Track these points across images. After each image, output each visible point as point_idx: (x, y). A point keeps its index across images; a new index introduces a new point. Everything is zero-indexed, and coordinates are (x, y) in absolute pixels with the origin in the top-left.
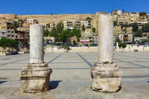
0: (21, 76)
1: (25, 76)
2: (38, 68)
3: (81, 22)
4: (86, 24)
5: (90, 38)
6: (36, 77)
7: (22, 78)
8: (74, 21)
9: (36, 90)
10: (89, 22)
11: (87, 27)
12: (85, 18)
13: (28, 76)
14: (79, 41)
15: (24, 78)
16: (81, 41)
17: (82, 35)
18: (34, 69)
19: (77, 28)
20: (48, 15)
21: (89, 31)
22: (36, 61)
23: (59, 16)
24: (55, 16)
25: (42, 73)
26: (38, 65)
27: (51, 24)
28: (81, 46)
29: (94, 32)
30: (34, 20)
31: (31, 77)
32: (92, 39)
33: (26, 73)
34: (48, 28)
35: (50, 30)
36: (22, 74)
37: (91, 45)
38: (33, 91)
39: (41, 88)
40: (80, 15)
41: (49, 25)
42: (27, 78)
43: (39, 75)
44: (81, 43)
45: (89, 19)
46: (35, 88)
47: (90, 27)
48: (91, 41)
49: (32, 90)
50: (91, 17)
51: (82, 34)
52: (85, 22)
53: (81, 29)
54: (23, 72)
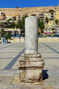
0: (19, 66)
1: (23, 66)
2: (35, 59)
3: (45, 14)
4: (49, 16)
5: (53, 29)
6: (33, 67)
7: (20, 68)
8: (37, 14)
9: (33, 80)
10: (52, 14)
11: (50, 19)
12: (48, 11)
13: (26, 66)
14: (42, 32)
15: (23, 68)
16: (44, 32)
17: (46, 27)
18: (31, 59)
19: (41, 21)
20: (14, 9)
21: (52, 23)
22: (32, 52)
23: (24, 9)
24: (20, 9)
25: (39, 64)
26: (34, 56)
27: (17, 17)
28: (44, 37)
29: (57, 23)
30: (2, 13)
31: (29, 67)
32: (54, 31)
33: (25, 64)
34: (14, 20)
35: (16, 22)
36: (20, 65)
37: (54, 36)
38: (30, 81)
39: (38, 78)
40: (43, 7)
41: (15, 18)
42: (24, 68)
43: (36, 66)
44: (45, 34)
45: (51, 11)
46: (32, 78)
47: (53, 19)
48: (54, 32)
49: (29, 79)
50: (53, 9)
51: (46, 25)
52: (48, 14)
53: (44, 21)
54: (22, 63)
